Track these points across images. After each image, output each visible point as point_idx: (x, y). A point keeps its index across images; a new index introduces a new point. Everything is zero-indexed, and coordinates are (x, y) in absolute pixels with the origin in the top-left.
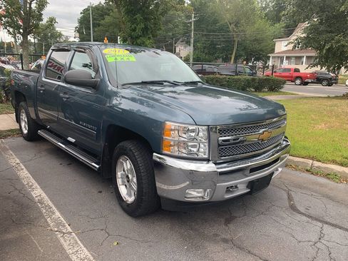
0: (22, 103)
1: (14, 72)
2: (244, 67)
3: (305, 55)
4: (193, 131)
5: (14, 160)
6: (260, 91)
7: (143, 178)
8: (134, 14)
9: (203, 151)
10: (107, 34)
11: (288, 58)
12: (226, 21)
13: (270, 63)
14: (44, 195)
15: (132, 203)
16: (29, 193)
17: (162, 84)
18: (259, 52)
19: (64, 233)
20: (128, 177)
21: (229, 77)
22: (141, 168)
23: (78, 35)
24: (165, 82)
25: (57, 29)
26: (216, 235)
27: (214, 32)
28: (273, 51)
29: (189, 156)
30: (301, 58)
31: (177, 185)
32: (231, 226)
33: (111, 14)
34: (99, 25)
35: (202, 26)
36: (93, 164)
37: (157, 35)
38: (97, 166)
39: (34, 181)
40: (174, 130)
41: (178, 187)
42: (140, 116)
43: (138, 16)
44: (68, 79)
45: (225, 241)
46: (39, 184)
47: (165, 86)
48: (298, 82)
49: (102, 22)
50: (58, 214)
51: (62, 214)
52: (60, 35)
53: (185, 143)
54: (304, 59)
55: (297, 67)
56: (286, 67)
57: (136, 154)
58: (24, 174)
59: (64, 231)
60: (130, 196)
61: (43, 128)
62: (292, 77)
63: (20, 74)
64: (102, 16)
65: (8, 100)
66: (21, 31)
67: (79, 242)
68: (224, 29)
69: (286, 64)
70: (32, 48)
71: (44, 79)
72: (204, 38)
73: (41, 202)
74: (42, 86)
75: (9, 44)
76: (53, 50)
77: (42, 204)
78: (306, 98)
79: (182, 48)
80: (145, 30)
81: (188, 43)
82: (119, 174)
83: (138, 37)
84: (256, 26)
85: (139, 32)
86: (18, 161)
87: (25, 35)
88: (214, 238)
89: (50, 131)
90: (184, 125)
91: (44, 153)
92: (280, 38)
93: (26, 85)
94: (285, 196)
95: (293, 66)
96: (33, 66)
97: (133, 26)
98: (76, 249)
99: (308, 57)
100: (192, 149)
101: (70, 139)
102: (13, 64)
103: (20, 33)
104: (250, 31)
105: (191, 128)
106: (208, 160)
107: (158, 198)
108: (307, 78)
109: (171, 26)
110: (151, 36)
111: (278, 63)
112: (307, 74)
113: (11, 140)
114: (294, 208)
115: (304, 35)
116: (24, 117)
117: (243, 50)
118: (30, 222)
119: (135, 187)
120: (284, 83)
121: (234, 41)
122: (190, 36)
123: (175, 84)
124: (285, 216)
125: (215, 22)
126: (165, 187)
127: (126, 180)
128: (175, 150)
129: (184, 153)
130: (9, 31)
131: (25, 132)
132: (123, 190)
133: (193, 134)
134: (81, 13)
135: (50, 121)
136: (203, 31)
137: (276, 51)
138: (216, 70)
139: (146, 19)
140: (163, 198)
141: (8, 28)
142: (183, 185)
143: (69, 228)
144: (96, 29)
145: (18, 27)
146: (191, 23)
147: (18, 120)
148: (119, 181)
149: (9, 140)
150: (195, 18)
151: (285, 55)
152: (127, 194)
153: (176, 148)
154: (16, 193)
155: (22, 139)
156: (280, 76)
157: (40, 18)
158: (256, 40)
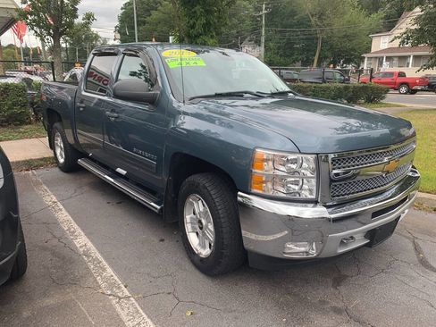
0: (57, 125)
1: (45, 85)
2: (334, 72)
3: (412, 54)
4: (294, 161)
5: (50, 198)
6: (355, 103)
7: (224, 225)
8: (193, 6)
9: (308, 189)
10: (156, 34)
11: (389, 59)
12: (307, 12)
13: (365, 66)
14: (90, 244)
15: (208, 258)
16: (71, 242)
17: (242, 96)
18: (350, 51)
19: (120, 298)
20: (200, 222)
21: (314, 85)
22: (220, 211)
23: (118, 36)
24: (246, 93)
25: (92, 29)
26: (323, 302)
27: (291, 26)
28: (368, 49)
29: (288, 196)
30: (406, 58)
31: (271, 234)
32: (343, 289)
33: (160, 8)
34: (144, 23)
35: (275, 20)
36: (152, 204)
37: (221, 33)
38: (159, 207)
39: (76, 226)
40: (267, 160)
41: (271, 238)
42: (211, 138)
43: (198, 9)
44: (118, 92)
45: (337, 311)
46: (83, 230)
47: (246, 99)
48: (403, 89)
49: (148, 19)
50: (110, 271)
51: (114, 270)
52: (97, 37)
53: (282, 178)
54: (411, 60)
55: (402, 70)
56: (386, 71)
57: (212, 193)
58: (63, 216)
59: (120, 295)
60: (204, 247)
61: (84, 156)
62: (395, 83)
63: (52, 86)
64: (148, 10)
65: (37, 120)
66: (51, 31)
67: (141, 311)
68: (304, 23)
69: (386, 67)
70: (63, 54)
71: (84, 93)
72: (278, 36)
73: (87, 254)
74: (82, 102)
75: (35, 50)
76: (95, 54)
77: (88, 256)
78: (418, 110)
79: (250, 49)
80: (207, 26)
81: (258, 42)
82: (188, 218)
83: (197, 36)
84: (347, 17)
85: (199, 29)
86: (54, 199)
87: (56, 37)
88: (321, 306)
89: (93, 160)
90: (281, 154)
91: (86, 188)
92: (377, 33)
93: (60, 100)
94: (411, 246)
95: (396, 70)
96: (67, 77)
97: (191, 22)
98: (137, 321)
99: (415, 57)
100: (293, 186)
101: (119, 170)
102: (42, 75)
103: (49, 34)
104: (338, 25)
105: (291, 157)
106: (315, 202)
107: (245, 253)
108: (415, 84)
109: (235, 21)
110: (214, 34)
111: (375, 66)
112: (416, 79)
113: (45, 171)
114: (424, 263)
115: (416, 26)
116: (59, 141)
117: (328, 50)
118: (75, 282)
119: (211, 237)
120: (387, 92)
121: (317, 39)
122: (260, 33)
123: (259, 96)
124: (415, 275)
125: (293, 13)
126: (253, 237)
127: (197, 226)
128: (268, 188)
129: (281, 192)
130: (36, 32)
131: (62, 161)
132: (193, 239)
133: (294, 166)
134: (122, 9)
135: (91, 146)
136: (277, 27)
137: (373, 50)
138: (296, 76)
139: (208, 12)
140: (252, 252)
141: (35, 28)
142: (278, 236)
143: (125, 290)
144: (141, 28)
145: (47, 27)
146: (261, 16)
147: (52, 146)
148: (188, 227)
149: (42, 171)
150: (266, 9)
151: (385, 55)
152: (200, 244)
153: (270, 185)
154: (55, 242)
155: (57, 169)
156: (381, 83)
157: (74, 14)
158: (345, 36)
